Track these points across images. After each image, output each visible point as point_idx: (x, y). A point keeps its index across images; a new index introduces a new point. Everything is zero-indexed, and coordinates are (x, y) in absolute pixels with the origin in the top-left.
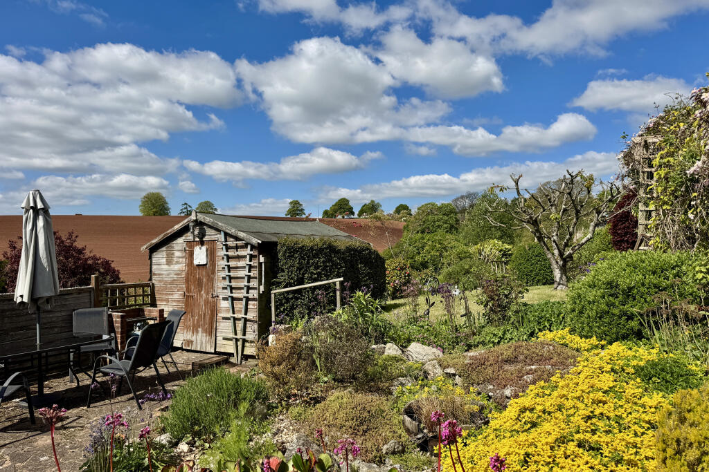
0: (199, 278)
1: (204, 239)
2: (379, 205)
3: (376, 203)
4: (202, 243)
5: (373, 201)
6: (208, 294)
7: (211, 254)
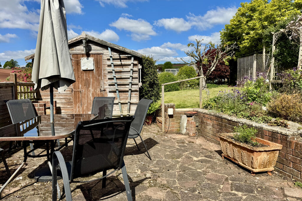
0: (87, 79)
1: (90, 53)
2: (16, 62)
3: (14, 61)
4: (88, 55)
5: (12, 60)
6: (95, 89)
7: (98, 63)
